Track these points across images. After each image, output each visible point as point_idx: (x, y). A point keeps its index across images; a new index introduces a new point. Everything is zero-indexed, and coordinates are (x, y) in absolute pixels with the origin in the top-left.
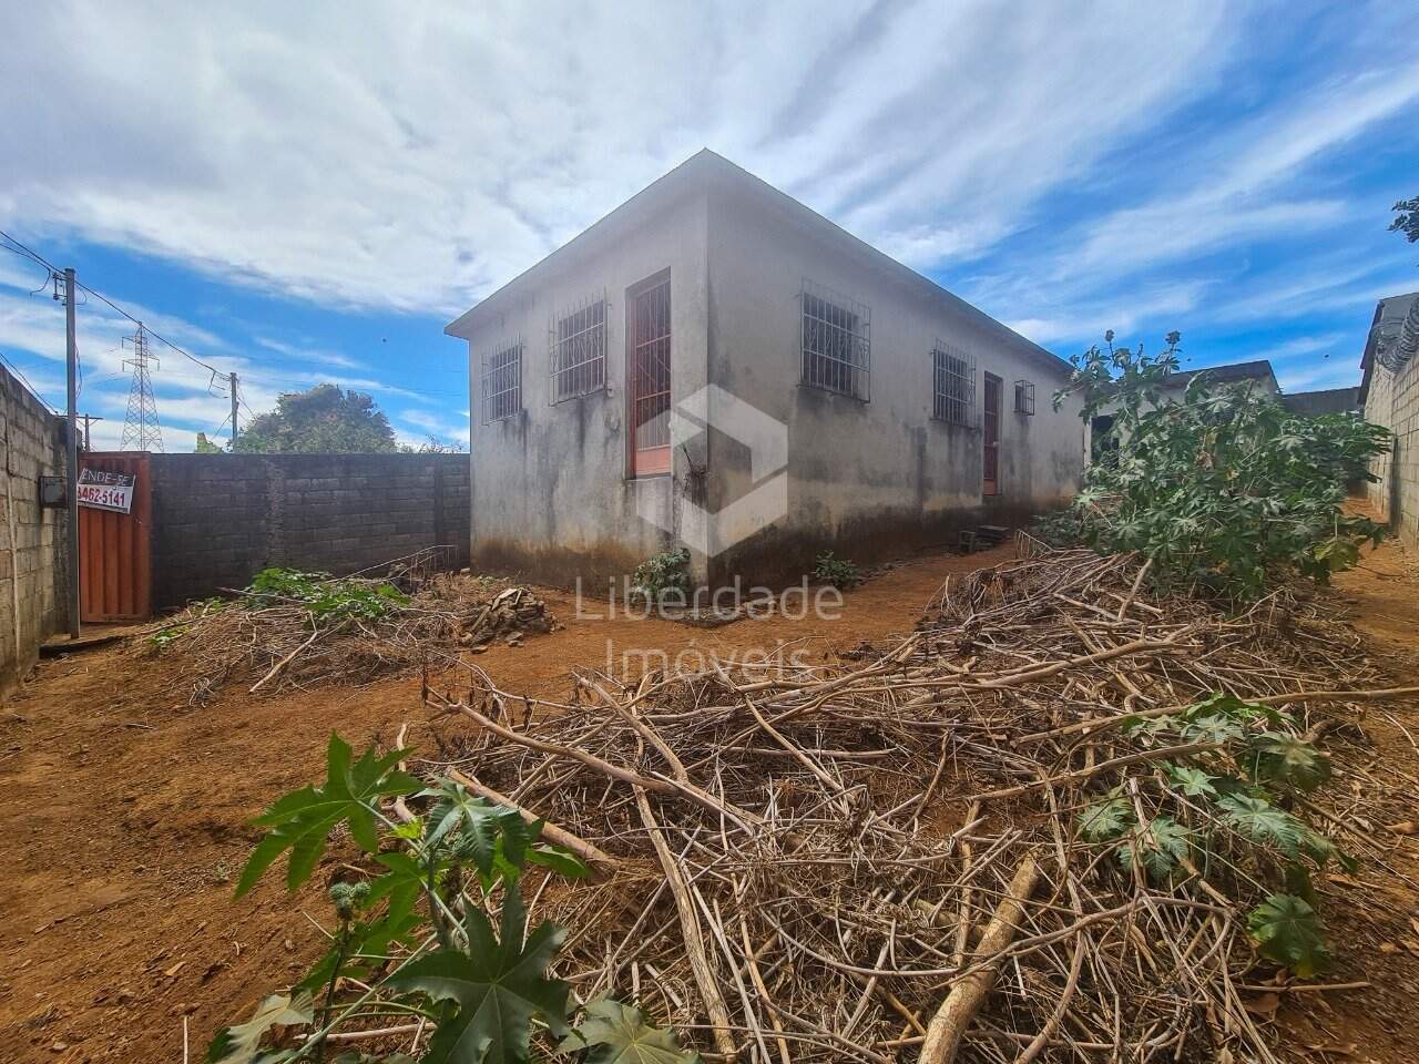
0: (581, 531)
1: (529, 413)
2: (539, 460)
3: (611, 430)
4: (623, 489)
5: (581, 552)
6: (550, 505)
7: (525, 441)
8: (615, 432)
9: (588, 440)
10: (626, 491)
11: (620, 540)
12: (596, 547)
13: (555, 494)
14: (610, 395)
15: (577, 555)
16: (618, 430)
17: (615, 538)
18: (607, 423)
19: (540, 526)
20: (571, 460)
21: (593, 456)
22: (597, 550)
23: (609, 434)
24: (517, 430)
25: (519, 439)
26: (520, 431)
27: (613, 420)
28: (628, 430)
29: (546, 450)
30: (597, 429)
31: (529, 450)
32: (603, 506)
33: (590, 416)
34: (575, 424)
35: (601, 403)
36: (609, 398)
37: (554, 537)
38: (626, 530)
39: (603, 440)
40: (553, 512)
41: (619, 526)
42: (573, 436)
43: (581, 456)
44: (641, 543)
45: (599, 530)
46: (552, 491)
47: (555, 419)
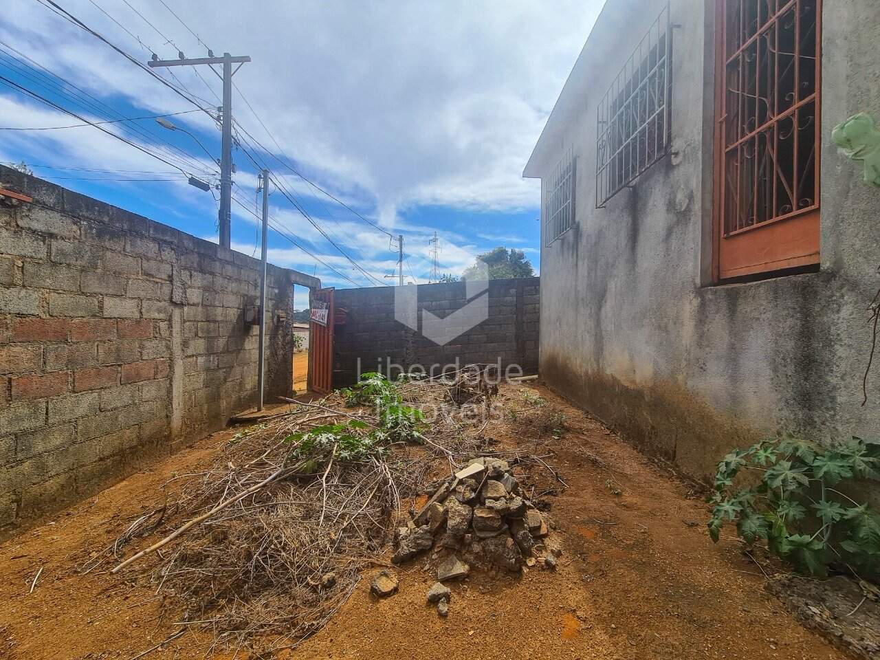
0: (632, 359)
1: (581, 225)
2: (589, 273)
3: (678, 213)
4: (696, 302)
5: (632, 387)
6: (598, 323)
7: (577, 255)
8: (683, 216)
9: (641, 237)
10: (703, 306)
11: (690, 383)
12: (651, 384)
13: (603, 310)
14: (675, 161)
15: (627, 389)
16: (688, 209)
17: (680, 377)
18: (671, 205)
19: (588, 346)
20: (621, 268)
21: (650, 256)
22: (653, 389)
23: (672, 218)
24: (571, 244)
25: (573, 255)
26: (573, 245)
27: (680, 196)
28: (708, 206)
29: (595, 261)
30: (656, 218)
31: (580, 263)
32: (663, 328)
33: (645, 205)
34: (626, 220)
35: (661, 179)
36: (673, 167)
37: (601, 361)
38: (702, 369)
39: (663, 233)
40: (601, 331)
41: (688, 360)
42: (623, 241)
43: (633, 261)
44: (735, 399)
45: (656, 363)
46: (600, 309)
47: (605, 223)
